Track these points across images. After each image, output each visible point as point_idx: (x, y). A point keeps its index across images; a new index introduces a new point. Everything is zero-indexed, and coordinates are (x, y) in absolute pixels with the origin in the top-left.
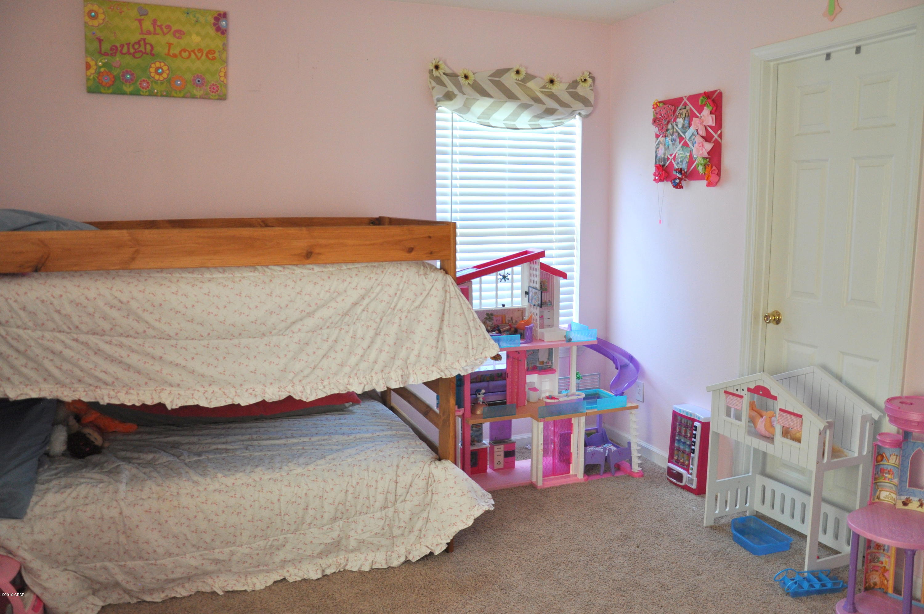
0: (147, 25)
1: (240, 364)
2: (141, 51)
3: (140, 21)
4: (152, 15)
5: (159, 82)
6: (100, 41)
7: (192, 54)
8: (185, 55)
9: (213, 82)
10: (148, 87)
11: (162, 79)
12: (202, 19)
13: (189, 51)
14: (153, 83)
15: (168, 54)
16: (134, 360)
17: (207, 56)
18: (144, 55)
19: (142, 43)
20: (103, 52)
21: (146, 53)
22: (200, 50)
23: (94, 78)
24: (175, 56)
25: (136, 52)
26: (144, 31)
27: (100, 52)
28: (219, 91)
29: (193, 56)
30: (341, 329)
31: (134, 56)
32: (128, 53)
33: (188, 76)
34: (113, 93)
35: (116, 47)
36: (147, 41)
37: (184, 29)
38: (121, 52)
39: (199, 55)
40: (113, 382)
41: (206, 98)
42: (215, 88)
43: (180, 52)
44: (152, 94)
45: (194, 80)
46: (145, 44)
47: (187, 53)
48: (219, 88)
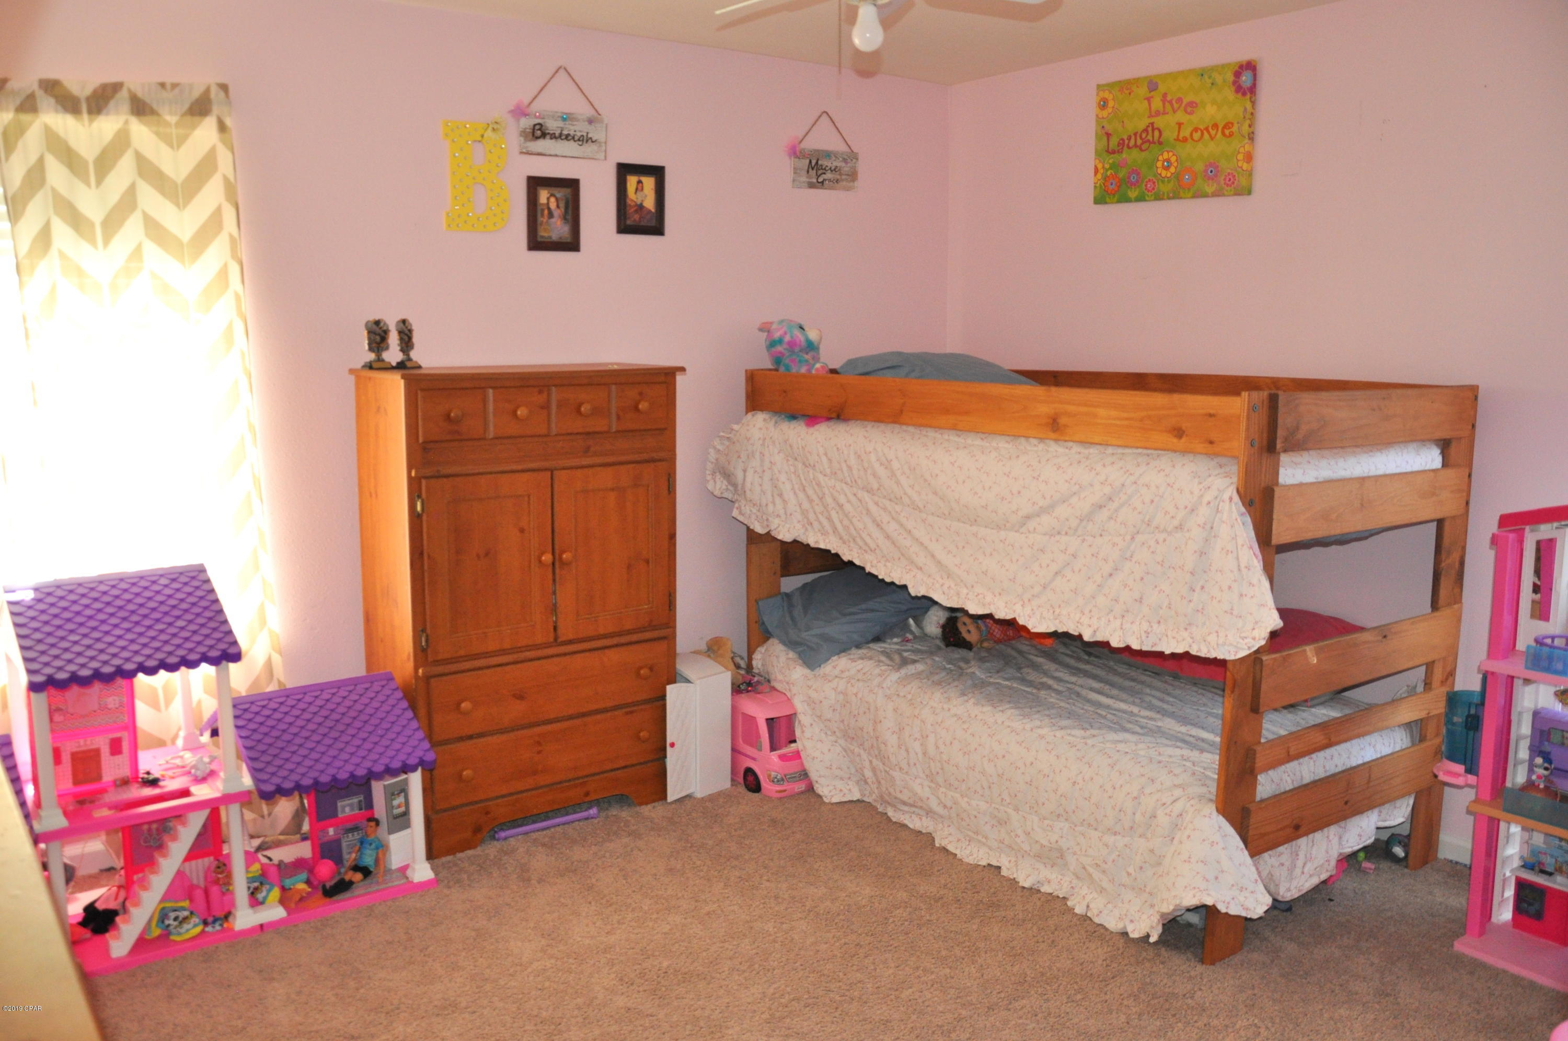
0: (1157, 104)
1: (1003, 566)
2: (1148, 141)
3: (1149, 99)
4: (1162, 88)
5: (1166, 179)
6: (1108, 135)
7: (1206, 133)
8: (1197, 136)
9: (1229, 171)
10: (1153, 189)
11: (1169, 175)
12: (1219, 79)
13: (1201, 130)
14: (1160, 183)
15: (1177, 139)
16: (892, 528)
17: (1223, 134)
18: (1152, 145)
19: (1150, 129)
20: (1110, 150)
21: (1154, 143)
22: (1215, 126)
23: (1100, 185)
24: (1185, 140)
25: (1143, 143)
26: (1153, 113)
27: (1108, 151)
28: (1236, 182)
29: (1206, 135)
30: (1084, 540)
31: (1141, 150)
32: (1136, 146)
33: (1199, 167)
34: (1119, 201)
35: (1123, 140)
36: (1155, 126)
37: (1198, 100)
38: (1129, 147)
39: (1213, 132)
40: (875, 549)
41: (1219, 196)
42: (1231, 180)
43: (1191, 135)
44: (1159, 198)
45: (1206, 171)
46: (1153, 130)
47: (1199, 133)
48: (1237, 178)
